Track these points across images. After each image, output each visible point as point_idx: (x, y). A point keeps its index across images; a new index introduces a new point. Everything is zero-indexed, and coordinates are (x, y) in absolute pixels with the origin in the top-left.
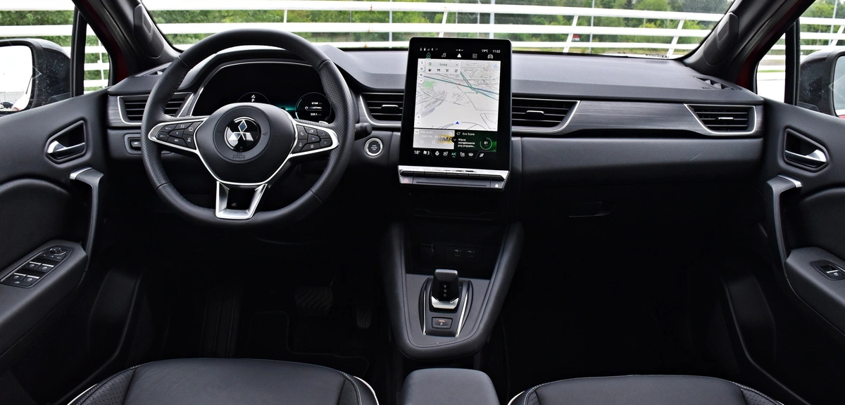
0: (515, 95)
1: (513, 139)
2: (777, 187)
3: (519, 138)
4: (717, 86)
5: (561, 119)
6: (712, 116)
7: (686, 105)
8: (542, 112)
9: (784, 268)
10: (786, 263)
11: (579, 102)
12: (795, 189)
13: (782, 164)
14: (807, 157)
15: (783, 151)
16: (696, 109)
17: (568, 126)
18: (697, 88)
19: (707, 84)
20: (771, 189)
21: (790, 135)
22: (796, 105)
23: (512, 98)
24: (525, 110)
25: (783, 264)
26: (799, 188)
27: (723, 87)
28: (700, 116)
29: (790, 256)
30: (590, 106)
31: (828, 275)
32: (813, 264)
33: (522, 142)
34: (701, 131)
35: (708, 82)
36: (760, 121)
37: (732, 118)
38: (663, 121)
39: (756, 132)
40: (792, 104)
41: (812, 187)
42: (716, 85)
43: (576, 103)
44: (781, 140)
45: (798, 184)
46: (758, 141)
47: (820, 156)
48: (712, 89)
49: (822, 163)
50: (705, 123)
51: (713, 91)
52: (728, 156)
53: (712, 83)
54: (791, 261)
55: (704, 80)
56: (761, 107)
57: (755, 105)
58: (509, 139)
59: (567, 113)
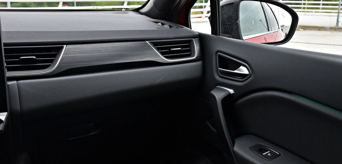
0: (5, 45)
1: (9, 83)
2: (218, 95)
3: (15, 82)
4: (167, 26)
5: (52, 61)
6: (166, 48)
7: (147, 42)
8: (34, 57)
9: (233, 155)
10: (233, 151)
11: (65, 46)
12: (230, 95)
13: (218, 78)
14: (236, 71)
15: (217, 69)
16: (155, 44)
17: (58, 67)
18: (153, 29)
19: (160, 25)
20: (214, 97)
21: (220, 57)
22: (219, 35)
23: (3, 47)
24: (18, 57)
25: (232, 151)
26: (233, 94)
27: (170, 27)
28: (158, 49)
29: (236, 145)
30: (75, 48)
31: (263, 156)
32: (251, 148)
33: (18, 85)
34: (160, 60)
35: (160, 24)
36: (198, 49)
37: (180, 49)
38: (133, 56)
39: (197, 57)
40: (217, 35)
41: (241, 93)
42: (165, 26)
43: (63, 47)
44: (215, 61)
45: (231, 91)
46: (199, 63)
47: (243, 70)
48: (164, 29)
49: (246, 75)
50: (162, 54)
51: (165, 30)
52: (182, 76)
53: (163, 24)
54: (236, 149)
55: (157, 23)
56: (197, 39)
57: (194, 38)
58: (4, 84)
59: (56, 56)
